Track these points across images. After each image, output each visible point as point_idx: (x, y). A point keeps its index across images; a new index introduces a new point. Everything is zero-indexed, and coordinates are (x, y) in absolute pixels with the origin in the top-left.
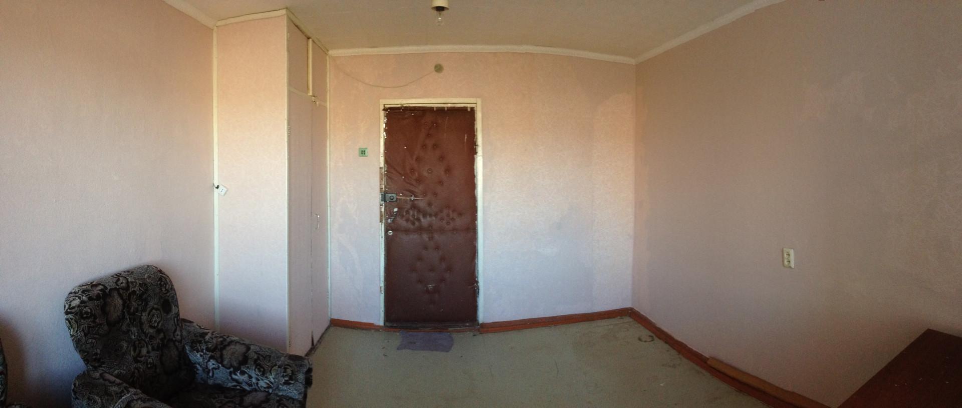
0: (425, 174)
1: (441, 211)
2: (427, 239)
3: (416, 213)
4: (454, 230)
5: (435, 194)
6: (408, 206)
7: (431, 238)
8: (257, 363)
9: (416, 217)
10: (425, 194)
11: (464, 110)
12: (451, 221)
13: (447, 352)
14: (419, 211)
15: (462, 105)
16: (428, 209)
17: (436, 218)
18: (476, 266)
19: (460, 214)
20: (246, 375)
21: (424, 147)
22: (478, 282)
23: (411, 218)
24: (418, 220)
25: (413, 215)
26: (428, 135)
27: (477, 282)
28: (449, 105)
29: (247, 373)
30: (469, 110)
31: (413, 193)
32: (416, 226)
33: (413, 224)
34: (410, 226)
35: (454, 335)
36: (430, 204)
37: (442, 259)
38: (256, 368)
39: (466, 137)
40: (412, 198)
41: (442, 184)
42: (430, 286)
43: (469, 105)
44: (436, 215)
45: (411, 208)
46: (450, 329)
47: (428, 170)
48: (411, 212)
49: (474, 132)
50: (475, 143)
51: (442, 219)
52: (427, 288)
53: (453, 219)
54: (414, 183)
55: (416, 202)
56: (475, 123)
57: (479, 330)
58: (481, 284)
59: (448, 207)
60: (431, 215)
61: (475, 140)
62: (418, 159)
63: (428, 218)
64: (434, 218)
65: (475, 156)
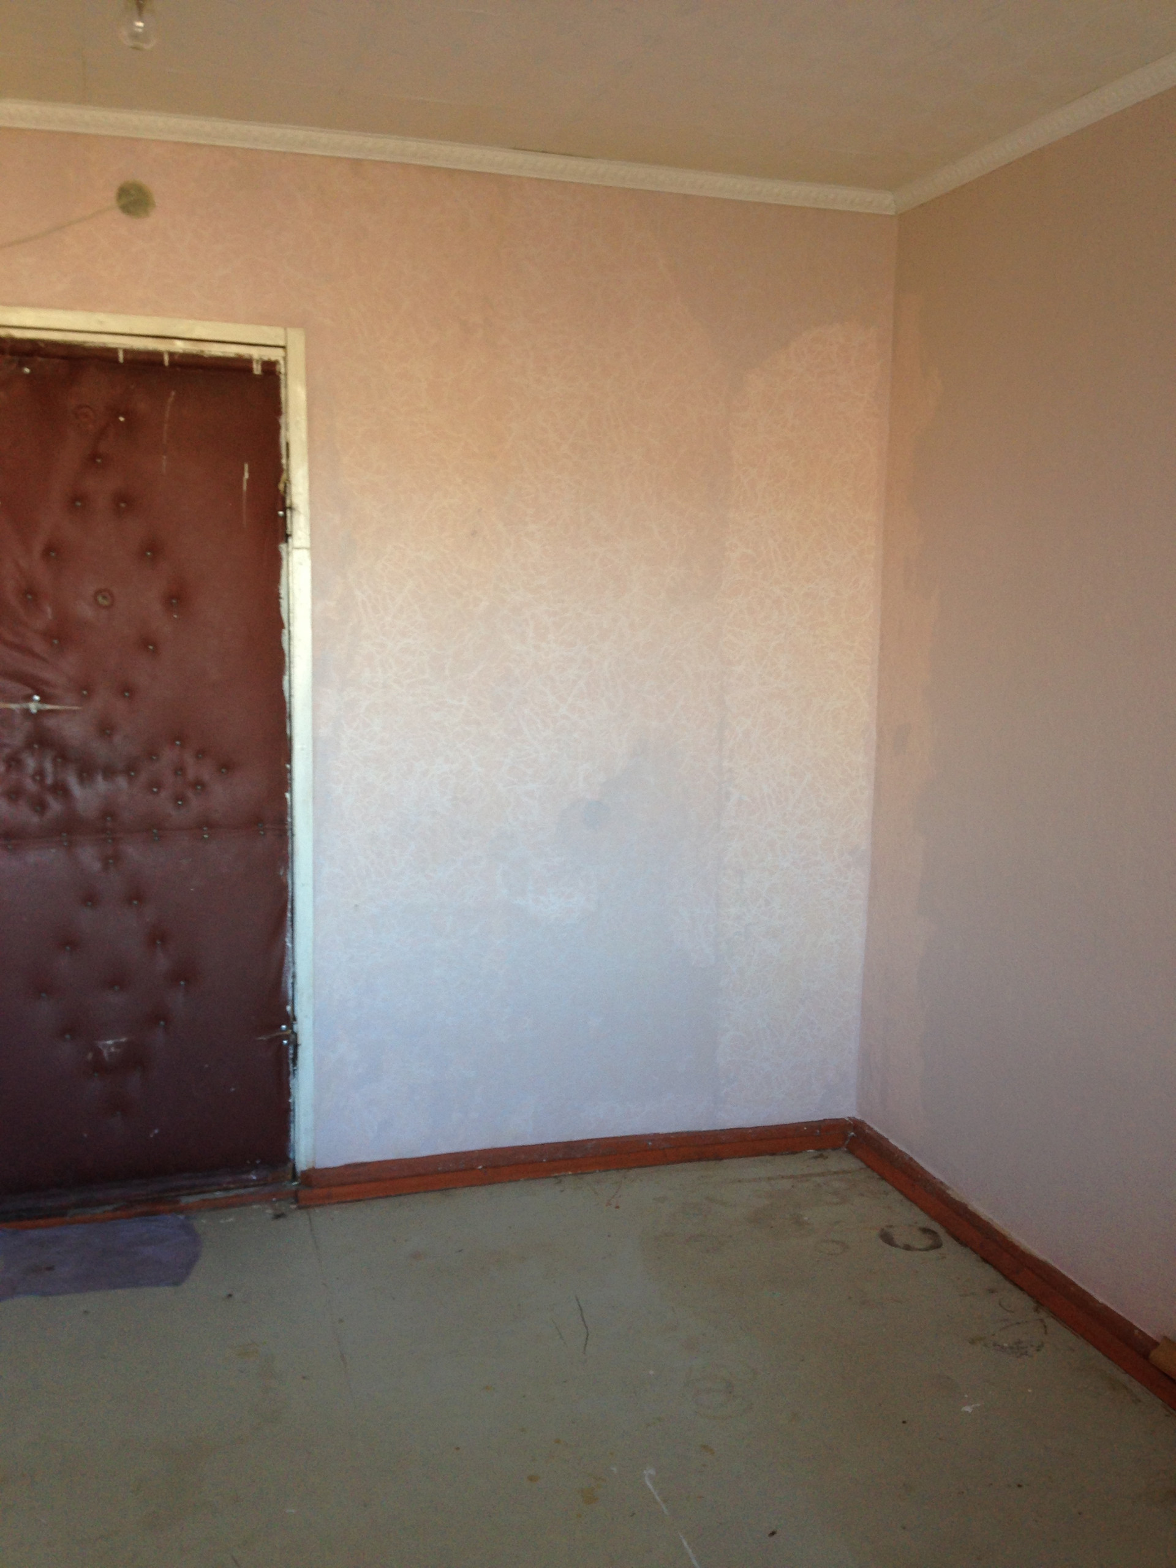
0: (85, 610)
1: (152, 754)
2: (97, 866)
3: (48, 766)
4: (206, 825)
5: (127, 690)
6: (17, 739)
7: (113, 860)
9: (49, 781)
10: (84, 689)
11: (237, 368)
12: (190, 794)
13: (176, 1284)
14: (63, 754)
15: (231, 351)
16: (101, 750)
17: (131, 780)
18: (288, 959)
19: (226, 767)
21: (77, 501)
22: (295, 1019)
23: (31, 786)
24: (61, 790)
25: (40, 773)
26: (94, 460)
27: (291, 1020)
28: (179, 346)
30: (257, 369)
31: (36, 685)
32: (50, 814)
33: (40, 806)
34: (24, 815)
35: (202, 1223)
36: (105, 729)
37: (157, 937)
39: (246, 476)
40: (33, 707)
41: (156, 652)
42: (109, 1044)
43: (255, 353)
44: (131, 769)
45: (29, 746)
46: (186, 1200)
47: (98, 592)
48: (31, 763)
49: (278, 456)
50: (284, 500)
51: (155, 785)
52: (98, 1052)
53: (199, 785)
54: (39, 647)
55: (51, 723)
56: (282, 421)
57: (296, 1197)
58: (305, 1027)
59: (179, 737)
60: (109, 772)
61: (281, 486)
62: (53, 551)
63: (101, 785)
64: (122, 782)
65: (283, 547)
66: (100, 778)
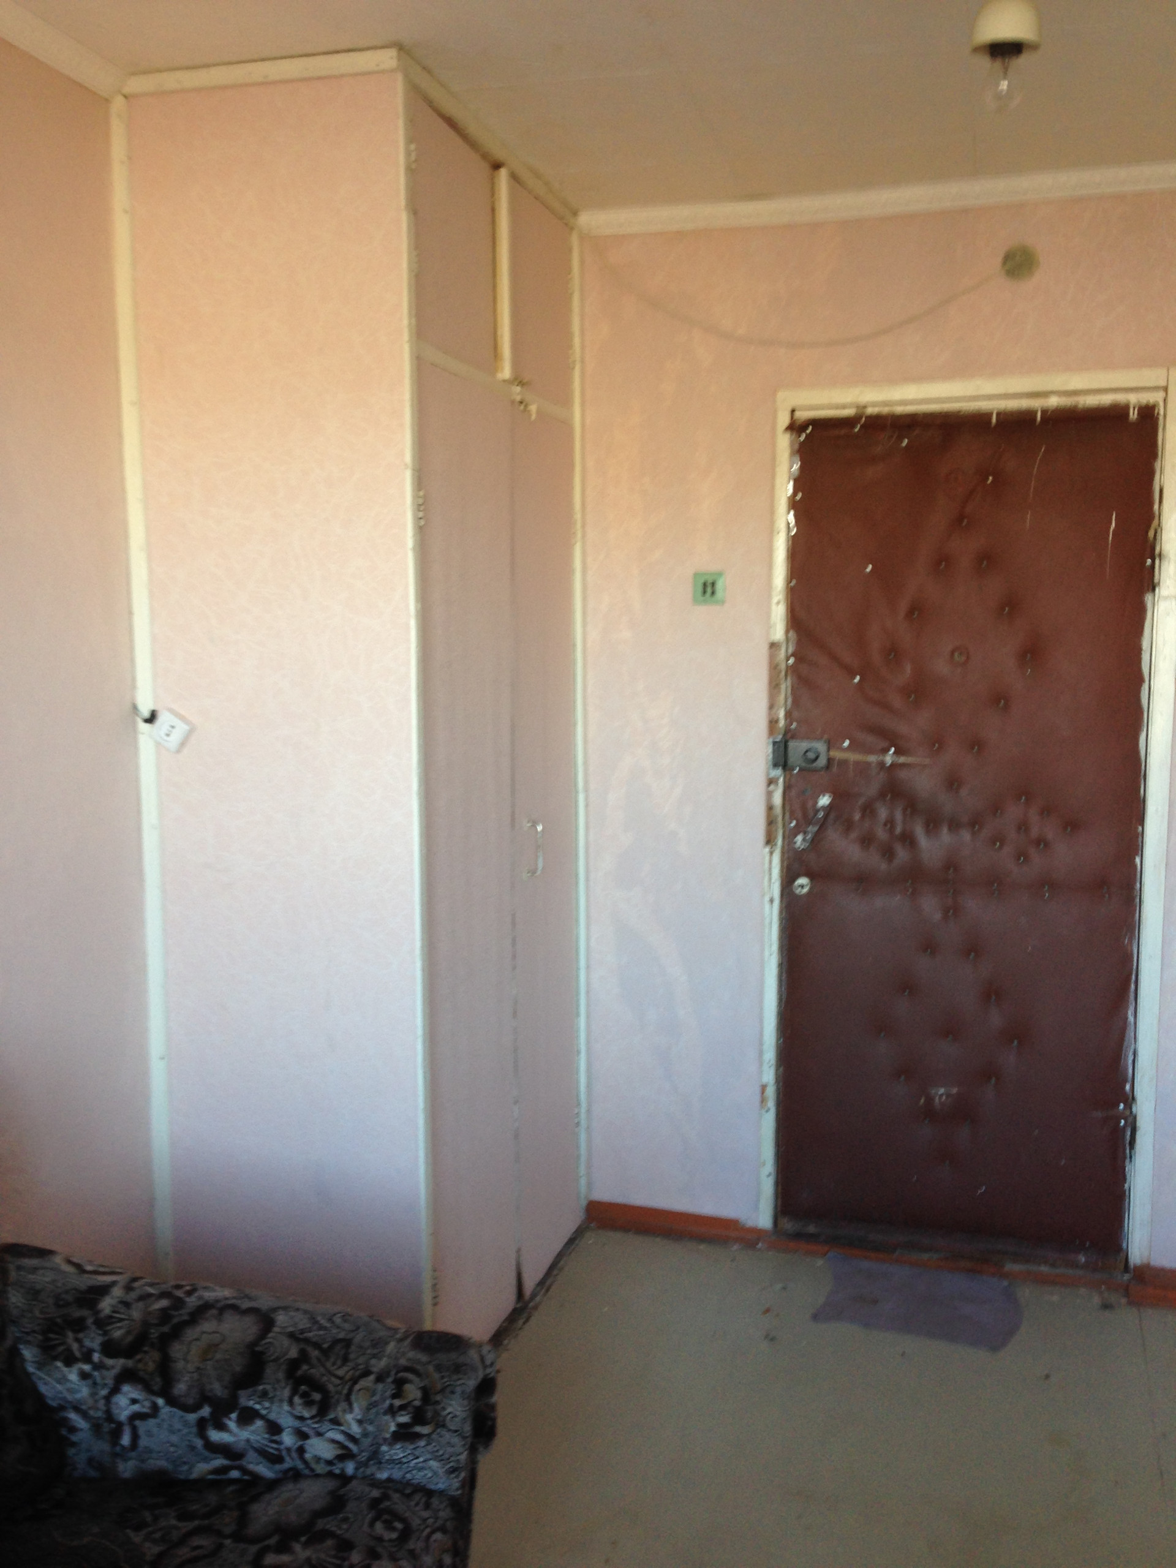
0: (941, 667)
1: (996, 808)
2: (938, 916)
3: (899, 816)
4: (1046, 885)
5: (976, 745)
6: (872, 789)
7: (952, 911)
8: (300, 1373)
9: (898, 830)
10: (936, 743)
11: (1114, 415)
12: (1032, 851)
13: (995, 1348)
14: (912, 806)
15: (1106, 399)
16: (947, 803)
17: (974, 834)
18: (1130, 1033)
19: (1072, 826)
20: (259, 1423)
21: (942, 563)
22: (1133, 1098)
23: (881, 834)
24: (908, 839)
25: (890, 823)
26: (960, 522)
27: (1130, 1100)
28: (1053, 402)
29: (262, 1417)
30: (1133, 415)
31: (891, 739)
32: (897, 862)
33: (888, 853)
34: (874, 861)
35: (1025, 1293)
36: (953, 783)
37: (991, 993)
38: (294, 1392)
39: (1111, 526)
40: (889, 759)
41: (1006, 708)
42: (940, 1093)
43: (1133, 399)
44: (975, 823)
45: (882, 795)
46: (1011, 1267)
47: (952, 653)
48: (883, 813)
49: (1151, 504)
50: (1153, 548)
51: (998, 839)
52: (930, 1100)
53: (1041, 843)
54: (897, 702)
55: (903, 774)
56: (1157, 465)
58: (1145, 1108)
59: (1024, 794)
60: (954, 825)
61: (1151, 534)
62: (917, 612)
63: (945, 836)
64: (966, 835)
65: (1148, 598)
66: (945, 830)
